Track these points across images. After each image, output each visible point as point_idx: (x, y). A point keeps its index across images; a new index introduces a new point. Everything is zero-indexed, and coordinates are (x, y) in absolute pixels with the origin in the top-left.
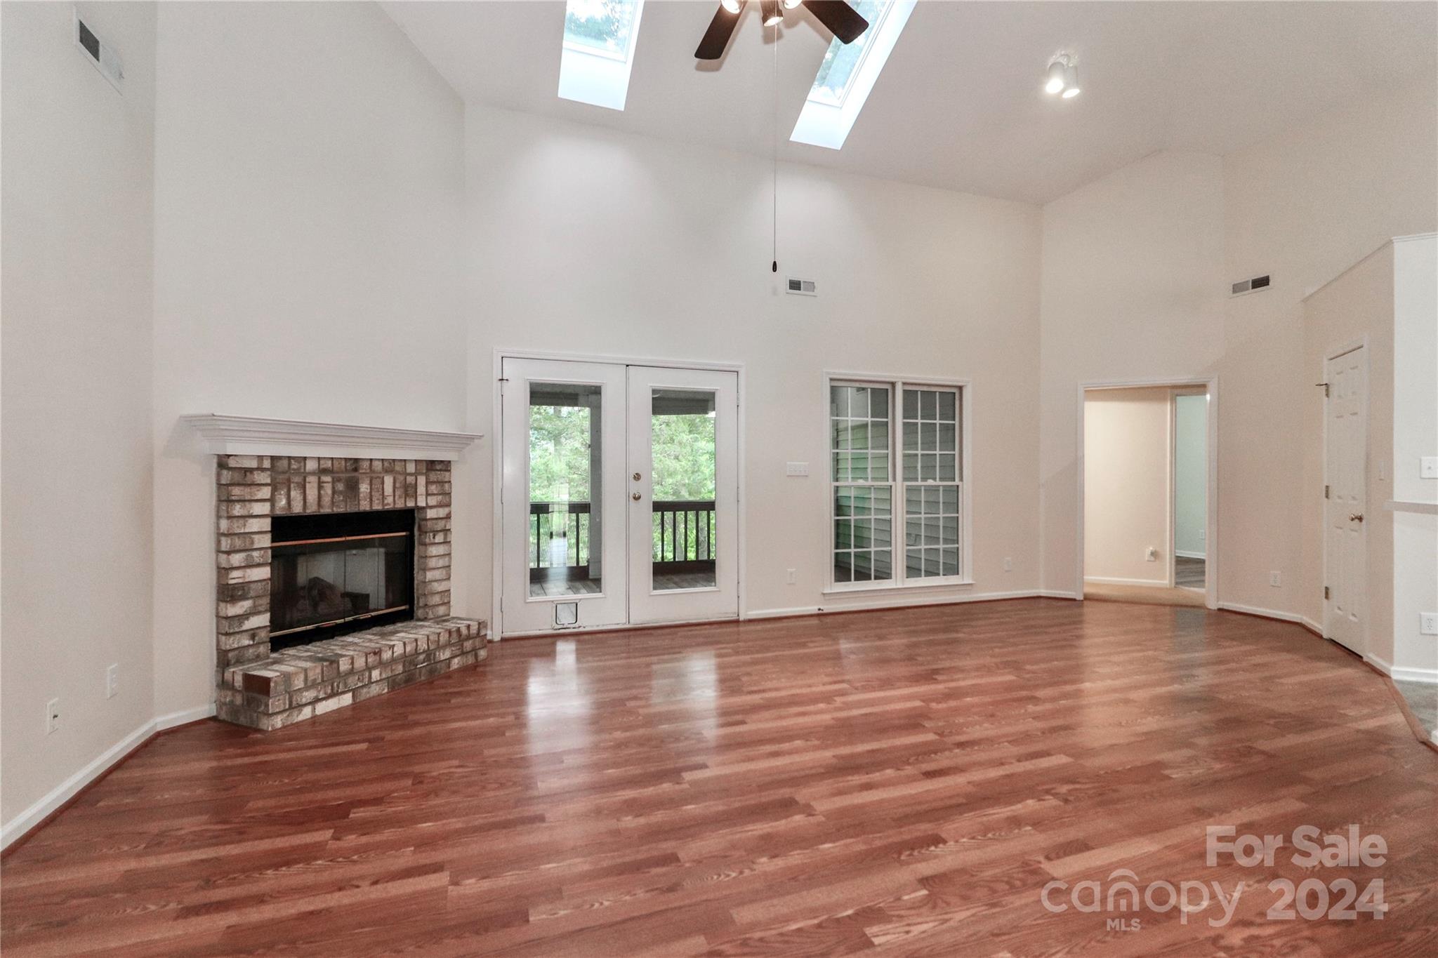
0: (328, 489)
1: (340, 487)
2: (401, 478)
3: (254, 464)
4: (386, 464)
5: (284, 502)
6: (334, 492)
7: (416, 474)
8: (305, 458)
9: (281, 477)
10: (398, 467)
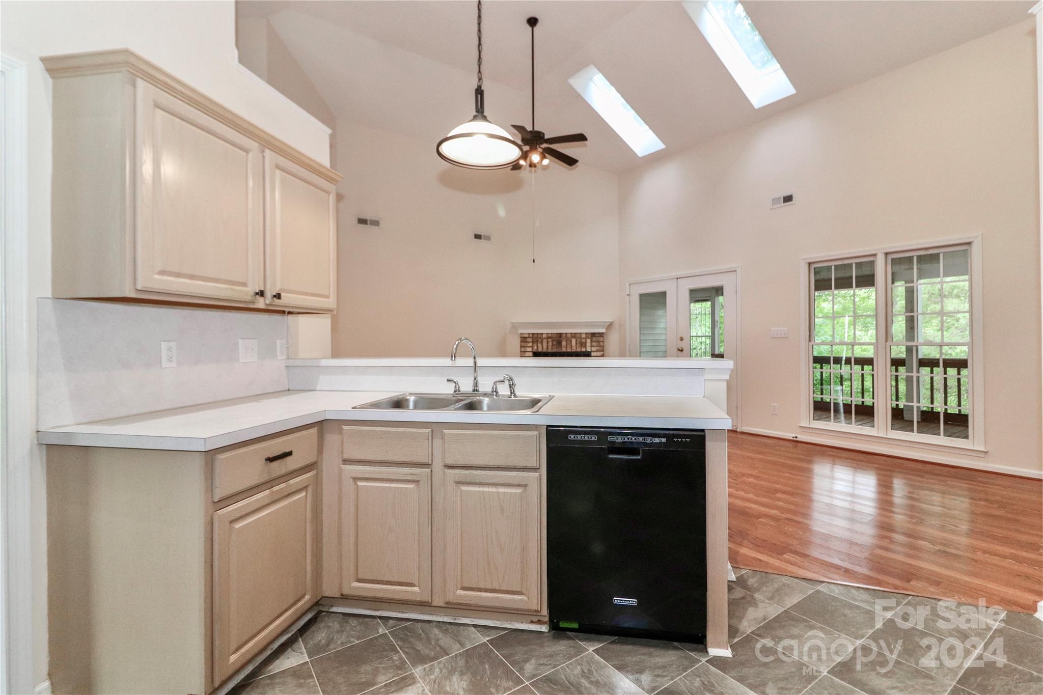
0: (550, 344)
1: (555, 343)
2: (579, 340)
3: (527, 336)
4: (573, 335)
5: (536, 348)
6: (552, 345)
7: (586, 338)
8: (542, 334)
9: (535, 340)
10: (578, 336)
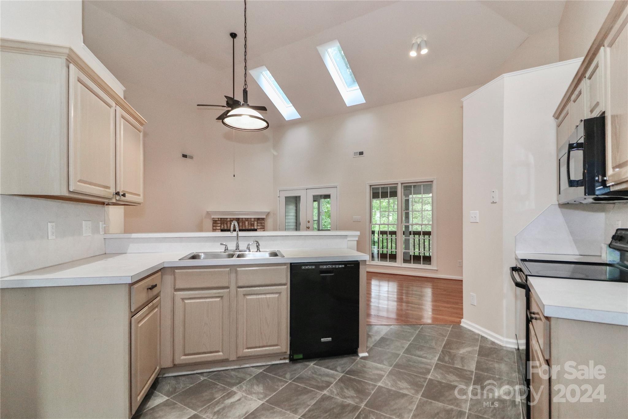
2: (250, 222)
3: (217, 219)
4: (246, 219)
5: (223, 227)
7: (254, 221)
8: (227, 218)
9: (222, 222)
10: (249, 220)
